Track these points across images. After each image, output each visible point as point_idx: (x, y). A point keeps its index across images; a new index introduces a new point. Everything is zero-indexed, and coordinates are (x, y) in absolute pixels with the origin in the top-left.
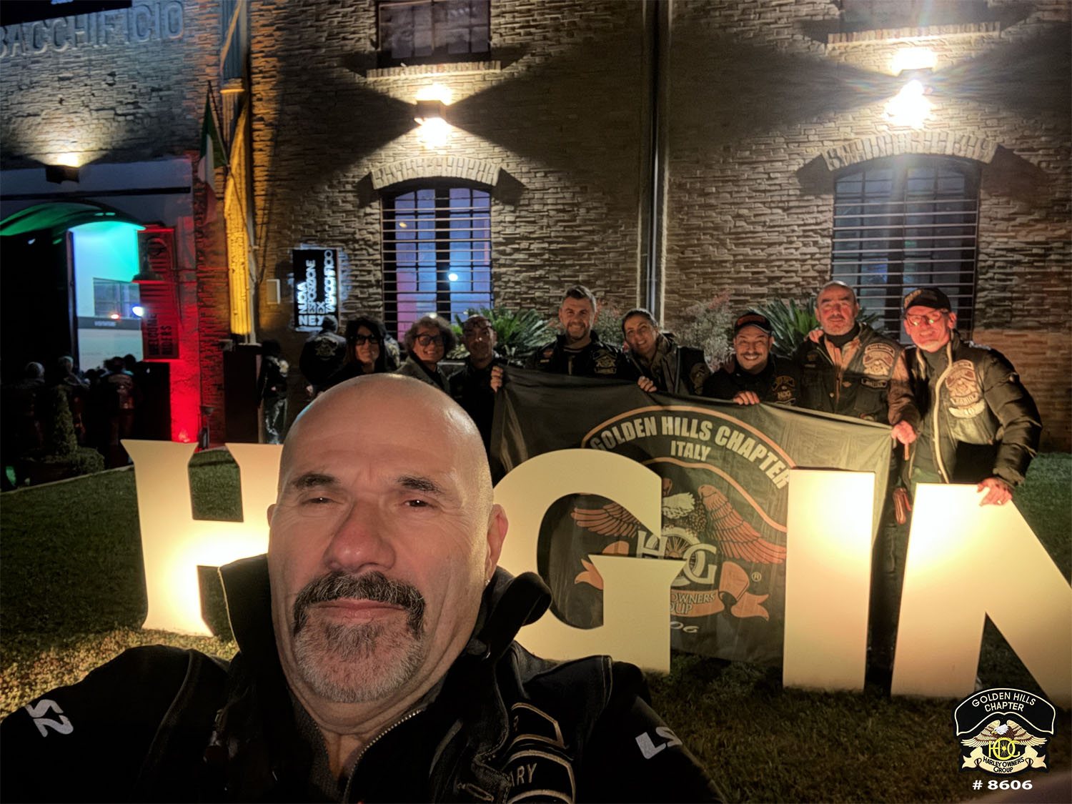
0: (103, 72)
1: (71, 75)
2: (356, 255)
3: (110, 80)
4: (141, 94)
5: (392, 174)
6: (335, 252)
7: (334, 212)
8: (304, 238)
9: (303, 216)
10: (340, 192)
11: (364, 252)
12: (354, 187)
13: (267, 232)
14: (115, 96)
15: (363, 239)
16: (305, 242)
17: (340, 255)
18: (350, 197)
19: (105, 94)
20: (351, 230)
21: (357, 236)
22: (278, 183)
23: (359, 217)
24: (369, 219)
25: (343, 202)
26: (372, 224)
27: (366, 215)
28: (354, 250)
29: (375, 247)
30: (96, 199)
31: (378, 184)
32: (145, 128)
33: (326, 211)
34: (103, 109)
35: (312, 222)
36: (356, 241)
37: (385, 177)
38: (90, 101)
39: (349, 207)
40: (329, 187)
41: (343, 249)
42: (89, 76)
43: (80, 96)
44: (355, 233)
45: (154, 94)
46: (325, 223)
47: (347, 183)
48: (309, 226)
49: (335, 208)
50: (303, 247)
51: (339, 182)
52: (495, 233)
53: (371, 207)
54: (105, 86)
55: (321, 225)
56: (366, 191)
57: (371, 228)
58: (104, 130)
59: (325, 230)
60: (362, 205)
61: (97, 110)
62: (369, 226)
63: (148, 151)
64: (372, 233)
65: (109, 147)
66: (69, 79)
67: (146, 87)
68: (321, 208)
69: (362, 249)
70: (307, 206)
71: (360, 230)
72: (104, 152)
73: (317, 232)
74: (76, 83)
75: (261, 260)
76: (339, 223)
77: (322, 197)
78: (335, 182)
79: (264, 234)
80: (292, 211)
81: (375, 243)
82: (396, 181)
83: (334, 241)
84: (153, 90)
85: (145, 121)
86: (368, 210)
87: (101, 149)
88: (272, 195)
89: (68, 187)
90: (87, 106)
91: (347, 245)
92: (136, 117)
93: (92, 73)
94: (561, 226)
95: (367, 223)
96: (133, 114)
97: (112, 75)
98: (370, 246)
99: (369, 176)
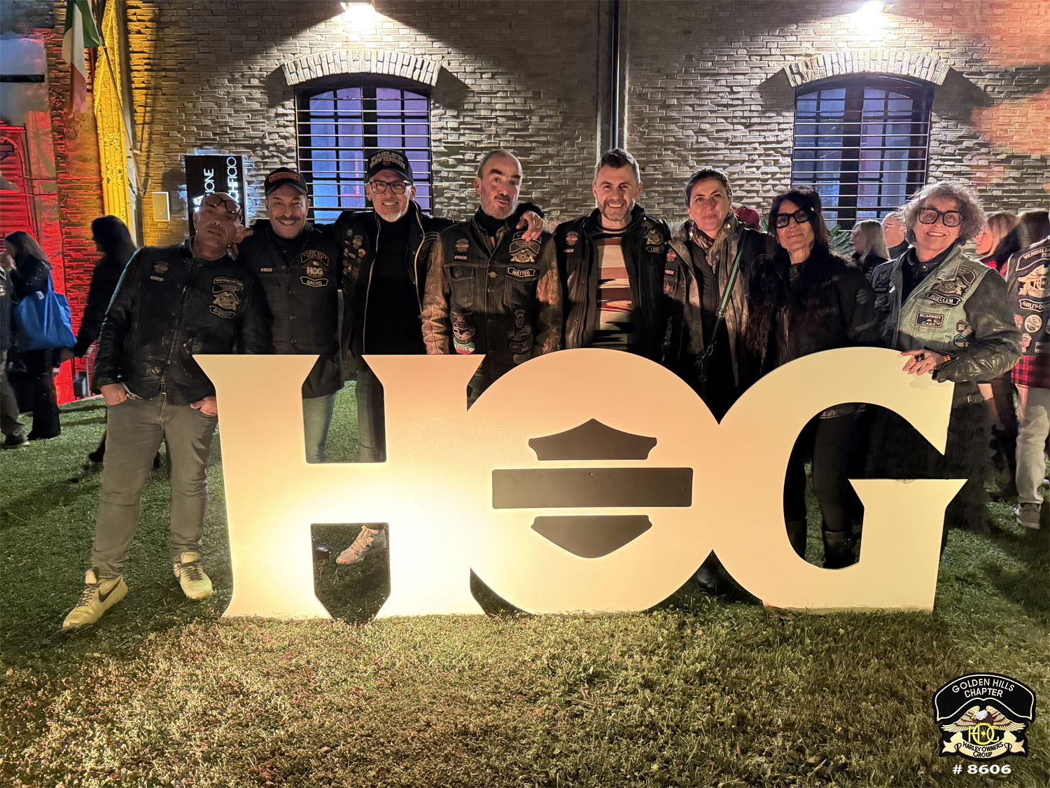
2: (265, 163)
5: (309, 68)
6: (239, 159)
7: (236, 111)
8: (199, 143)
9: (196, 115)
10: (244, 87)
11: (276, 160)
12: (260, 81)
13: (150, 134)
15: (275, 145)
16: (201, 147)
17: (245, 163)
18: (257, 94)
20: (260, 134)
21: (267, 141)
22: (163, 74)
23: (268, 118)
24: (282, 121)
25: (248, 99)
26: (285, 126)
27: (277, 115)
28: (264, 157)
29: (289, 154)
31: (292, 80)
33: (227, 109)
35: (209, 123)
36: (266, 147)
37: (300, 71)
39: (256, 106)
40: (229, 82)
41: (249, 157)
44: (264, 137)
46: (226, 124)
47: (254, 76)
48: (204, 127)
49: (237, 106)
50: (197, 152)
51: (243, 76)
52: (434, 141)
53: (283, 106)
55: (220, 127)
56: (276, 86)
57: (283, 132)
59: (226, 133)
60: (272, 105)
62: (282, 129)
64: (285, 138)
68: (220, 106)
69: (273, 156)
70: (201, 103)
71: (269, 133)
73: (215, 134)
75: (143, 168)
76: (243, 124)
77: (221, 92)
78: (237, 76)
79: (146, 136)
80: (183, 109)
81: (290, 150)
82: (314, 76)
83: (237, 146)
86: (280, 110)
88: (157, 88)
91: (254, 152)
94: (511, 135)
95: (278, 126)
98: (283, 153)
99: (280, 70)
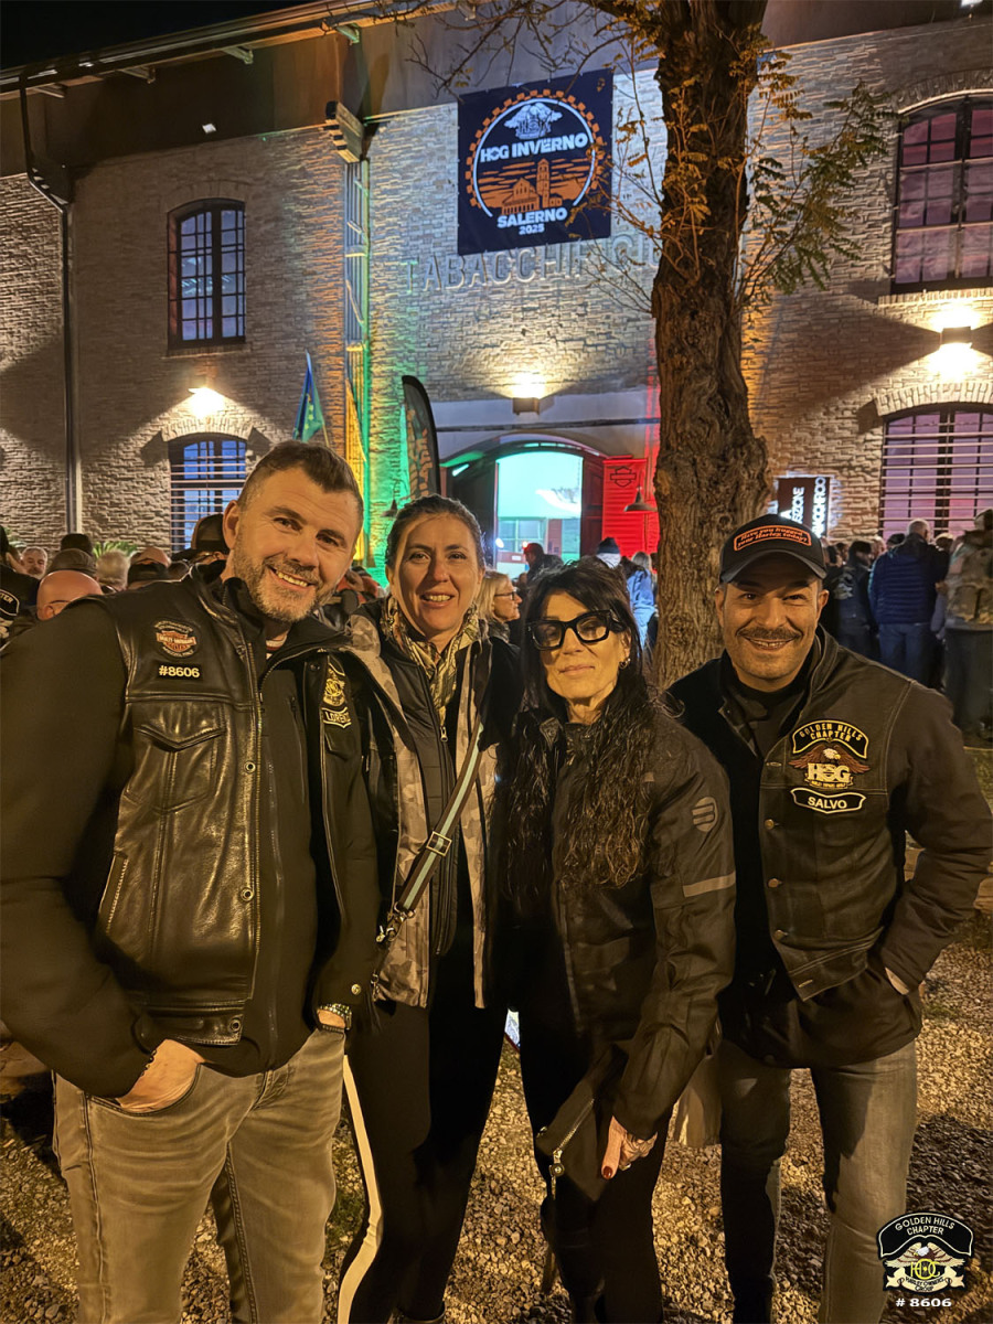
0: (574, 303)
1: (537, 306)
2: (850, 482)
3: (581, 310)
4: (616, 325)
5: (901, 400)
6: (828, 479)
7: (828, 439)
8: (791, 466)
9: (791, 443)
10: (837, 419)
11: (861, 479)
12: (853, 413)
14: (586, 326)
15: (861, 466)
16: (793, 469)
17: (831, 482)
18: (849, 424)
19: (574, 325)
20: (848, 457)
21: (854, 463)
22: (766, 411)
23: (857, 444)
24: (869, 445)
25: (840, 428)
26: (872, 450)
27: (866, 441)
28: (849, 476)
29: (874, 474)
30: (558, 430)
31: (883, 410)
32: (617, 358)
33: (819, 437)
34: (572, 340)
35: (802, 449)
36: (851, 468)
37: (891, 403)
38: (557, 332)
39: (847, 434)
40: (825, 414)
41: (836, 477)
42: (558, 307)
43: (546, 327)
44: (851, 460)
45: (630, 324)
46: (817, 450)
47: (847, 409)
48: (797, 453)
49: (829, 435)
50: (789, 475)
51: (837, 409)
53: (872, 433)
54: (574, 316)
55: (812, 452)
56: (868, 417)
57: (870, 454)
58: (571, 361)
59: (816, 457)
60: (862, 431)
61: (564, 341)
62: (869, 452)
64: (871, 460)
65: (576, 378)
66: (534, 309)
67: (622, 318)
68: (813, 435)
69: (858, 476)
70: (797, 434)
71: (857, 457)
72: (569, 384)
73: (806, 459)
74: (541, 314)
76: (833, 450)
77: (816, 424)
78: (832, 409)
80: (780, 439)
81: (875, 470)
82: (904, 407)
83: (825, 468)
84: (629, 320)
85: (618, 351)
86: (869, 436)
87: (566, 380)
89: (527, 418)
90: (554, 337)
91: (841, 472)
92: (608, 348)
93: (561, 303)
95: (866, 450)
96: (606, 345)
97: (584, 305)
98: (868, 473)
99: (873, 403)
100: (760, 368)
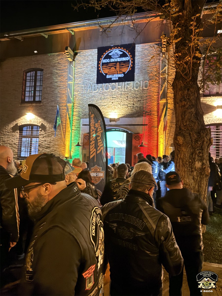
0: (125, 96)
1: (116, 97)
3: (127, 98)
4: (135, 102)
14: (128, 102)
19: (125, 101)
30: (121, 126)
32: (136, 110)
34: (124, 105)
38: (121, 103)
42: (121, 97)
43: (118, 102)
45: (139, 102)
54: (125, 99)
58: (124, 110)
61: (123, 105)
63: (136, 115)
65: (125, 114)
66: (115, 97)
67: (137, 100)
72: (124, 115)
74: (117, 99)
84: (139, 101)
85: (136, 108)
87: (123, 114)
89: (113, 123)
90: (120, 104)
92: (133, 107)
93: (122, 96)
96: (133, 106)
97: (128, 97)
100: (172, 113)
